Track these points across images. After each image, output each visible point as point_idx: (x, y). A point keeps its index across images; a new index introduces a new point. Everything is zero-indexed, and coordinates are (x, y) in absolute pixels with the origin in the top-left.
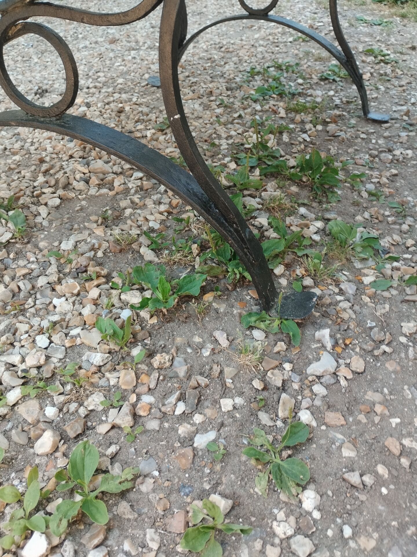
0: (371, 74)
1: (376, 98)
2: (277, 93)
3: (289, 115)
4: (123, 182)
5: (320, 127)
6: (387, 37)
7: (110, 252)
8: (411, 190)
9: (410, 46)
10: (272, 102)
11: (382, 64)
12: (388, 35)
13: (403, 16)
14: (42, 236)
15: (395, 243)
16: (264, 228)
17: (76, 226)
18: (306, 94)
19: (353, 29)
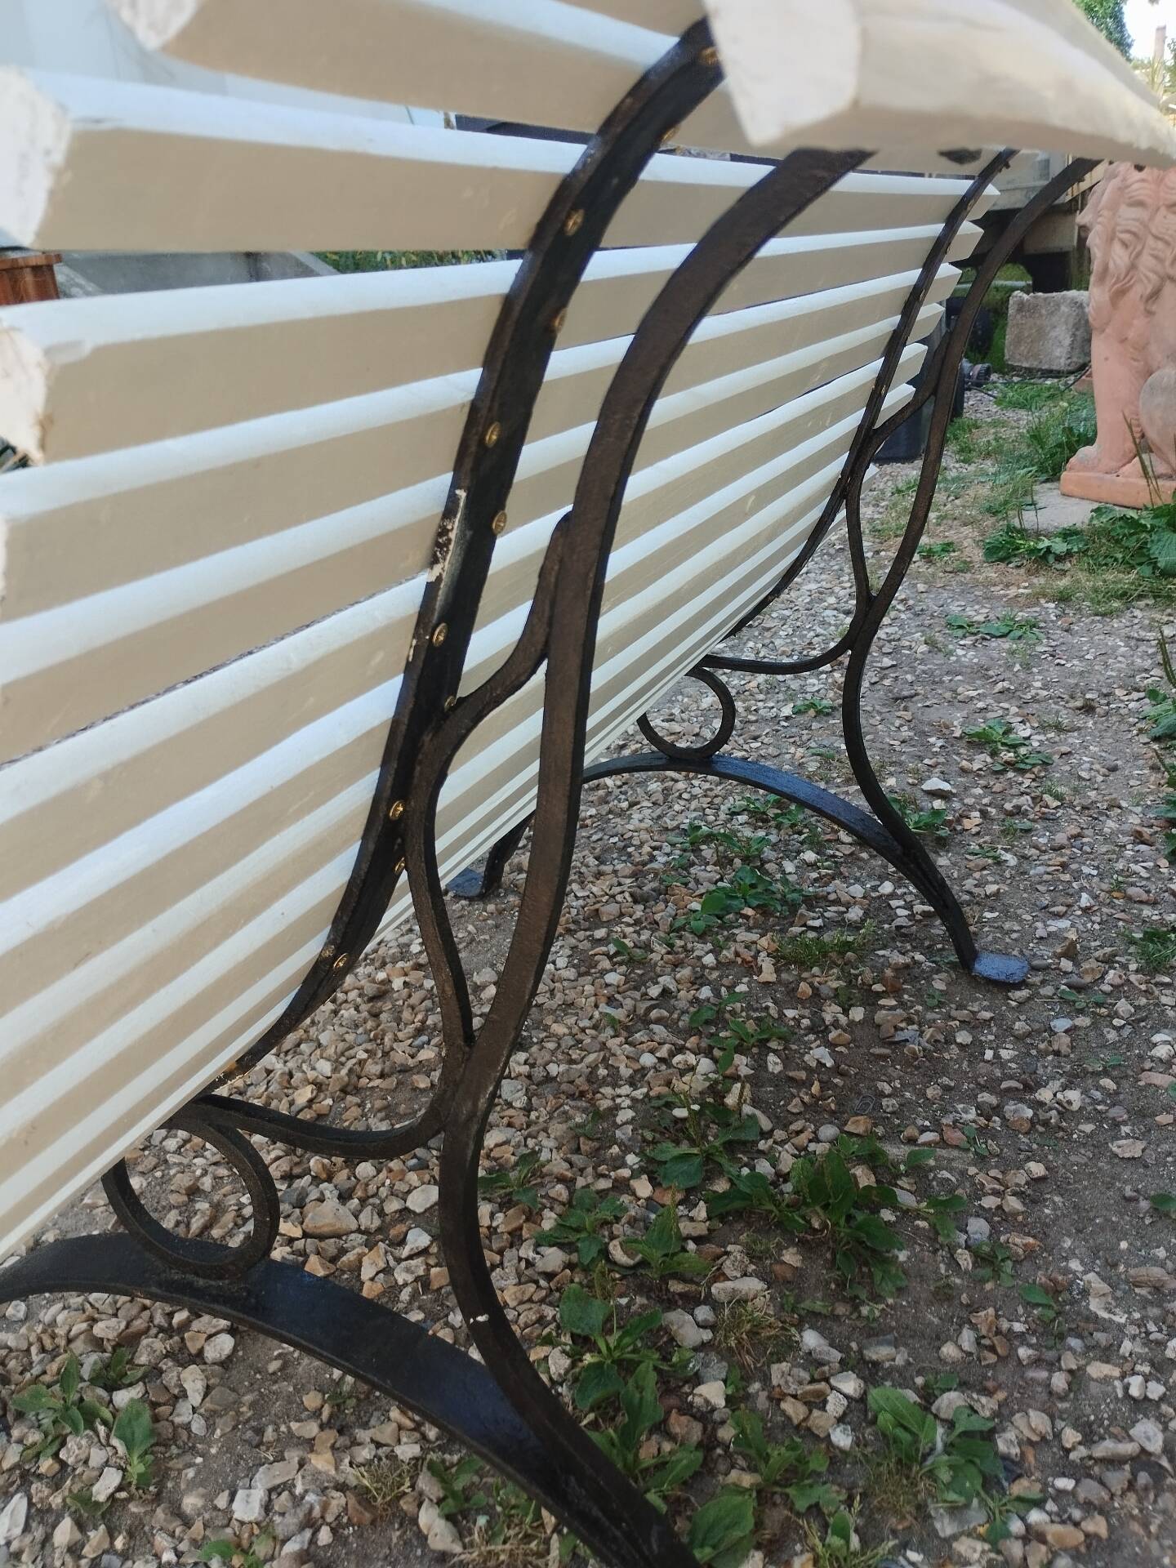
0: (984, 814)
1: (997, 894)
2: (755, 903)
3: (784, 976)
4: (382, 1265)
5: (857, 1014)
6: (1022, 675)
7: (350, 1523)
8: (1079, 1231)
9: (1079, 703)
10: (742, 935)
11: (1011, 774)
12: (1027, 667)
13: (1063, 598)
14: (191, 1473)
15: (1035, 1438)
16: (716, 1416)
17: (269, 1434)
18: (825, 898)
19: (939, 659)
